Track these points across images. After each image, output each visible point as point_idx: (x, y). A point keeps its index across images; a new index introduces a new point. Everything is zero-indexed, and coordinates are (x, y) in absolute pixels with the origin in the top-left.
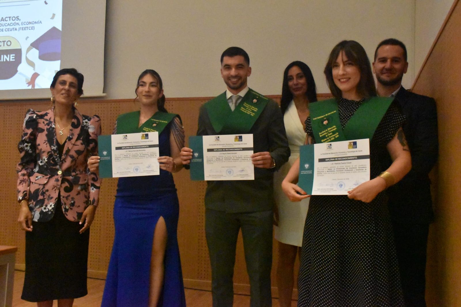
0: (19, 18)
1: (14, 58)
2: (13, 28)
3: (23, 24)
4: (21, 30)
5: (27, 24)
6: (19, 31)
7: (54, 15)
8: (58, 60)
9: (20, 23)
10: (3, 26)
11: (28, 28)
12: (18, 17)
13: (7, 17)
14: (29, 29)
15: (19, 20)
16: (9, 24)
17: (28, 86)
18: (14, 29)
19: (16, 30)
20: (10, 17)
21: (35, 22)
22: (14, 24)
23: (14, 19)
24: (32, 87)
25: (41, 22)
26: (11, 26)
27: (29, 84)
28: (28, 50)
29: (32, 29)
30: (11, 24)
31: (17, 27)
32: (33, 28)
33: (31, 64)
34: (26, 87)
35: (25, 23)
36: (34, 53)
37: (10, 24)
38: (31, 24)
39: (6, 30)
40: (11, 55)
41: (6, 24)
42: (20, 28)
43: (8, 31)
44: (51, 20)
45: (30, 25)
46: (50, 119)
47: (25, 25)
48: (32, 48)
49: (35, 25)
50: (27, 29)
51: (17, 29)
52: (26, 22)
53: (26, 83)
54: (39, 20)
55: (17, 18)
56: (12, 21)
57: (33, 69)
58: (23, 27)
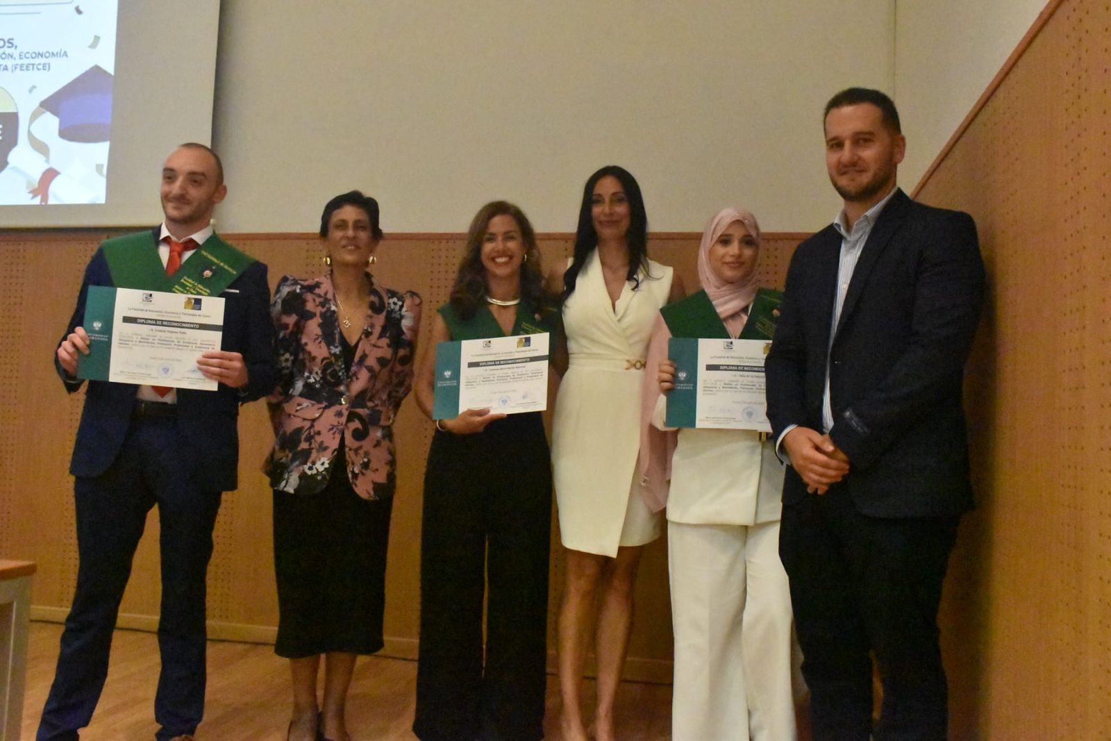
0: (15, 42)
3: (23, 57)
4: (18, 69)
5: (32, 58)
6: (12, 71)
7: (97, 39)
8: (104, 140)
9: (16, 53)
11: (35, 67)
14: (38, 69)
15: (14, 48)
17: (33, 198)
18: (2, 67)
19: (7, 70)
21: (53, 53)
23: (1, 44)
24: (42, 201)
25: (66, 54)
27: (35, 193)
28: (34, 116)
29: (44, 69)
31: (9, 63)
32: (47, 68)
33: (41, 148)
34: (25, 199)
35: (28, 55)
36: (50, 123)
38: (42, 57)
42: (17, 65)
44: (91, 50)
45: (41, 59)
46: (326, 294)
47: (28, 58)
48: (44, 113)
49: (52, 61)
50: (33, 69)
51: (9, 67)
52: (31, 52)
53: (28, 191)
54: (61, 50)
55: (9, 42)
57: (44, 158)
58: (24, 64)
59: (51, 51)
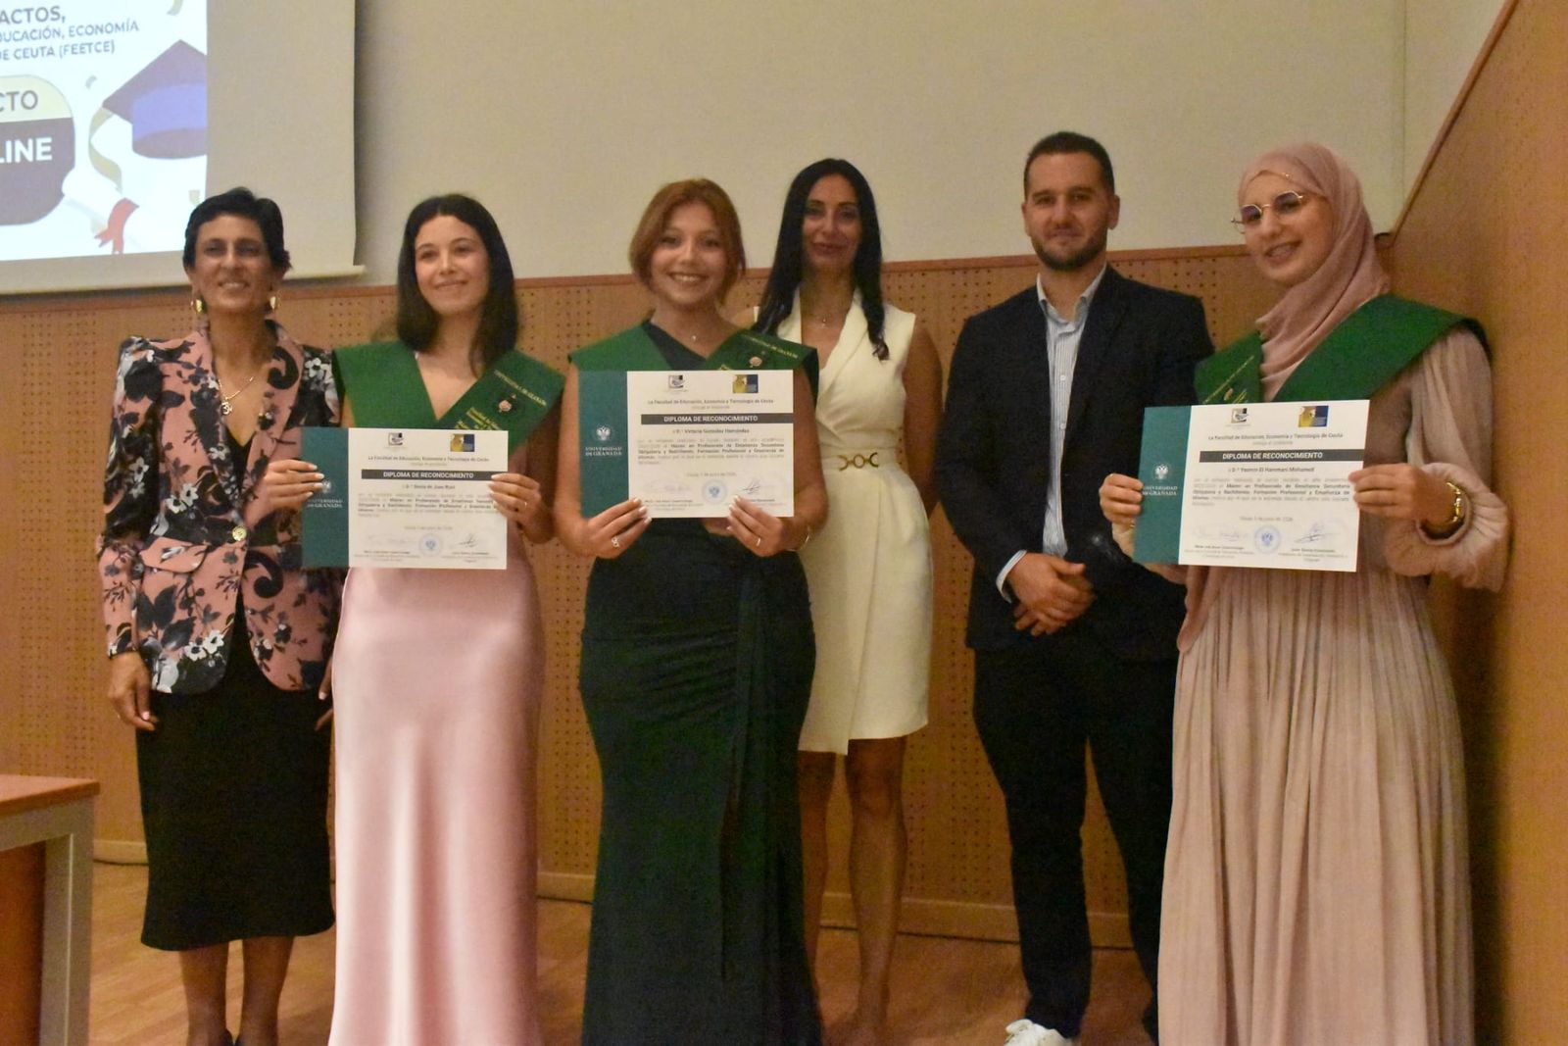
0: (61, 12)
1: (48, 149)
2: (43, 48)
3: (75, 33)
4: (69, 53)
5: (89, 34)
6: (61, 56)
8: (199, 154)
9: (64, 28)
10: (7, 41)
11: (93, 47)
12: (55, 10)
13: (19, 11)
14: (98, 51)
15: (61, 20)
16: (25, 33)
17: (101, 245)
18: (46, 53)
19: (52, 53)
20: (28, 11)
21: (117, 26)
22: (42, 35)
23: (42, 15)
24: (114, 249)
25: (135, 26)
26: (34, 39)
27: (104, 237)
28: (96, 123)
29: (106, 51)
30: (35, 35)
31: (55, 43)
32: (110, 48)
33: (109, 170)
34: (93, 248)
35: (81, 31)
36: (118, 134)
37: (29, 32)
38: (101, 31)
39: (19, 54)
40: (40, 141)
41: (17, 32)
42: (66, 46)
43: (25, 57)
44: (171, 17)
45: (101, 36)
46: (199, 362)
47: (80, 35)
48: (109, 117)
49: (116, 36)
50: (90, 51)
51: (56, 51)
52: (85, 25)
53: (95, 235)
55: (54, 13)
56: (35, 24)
57: (115, 185)
58: (76, 45)
59: (113, 23)
